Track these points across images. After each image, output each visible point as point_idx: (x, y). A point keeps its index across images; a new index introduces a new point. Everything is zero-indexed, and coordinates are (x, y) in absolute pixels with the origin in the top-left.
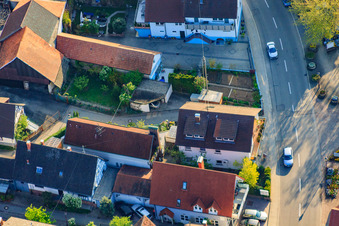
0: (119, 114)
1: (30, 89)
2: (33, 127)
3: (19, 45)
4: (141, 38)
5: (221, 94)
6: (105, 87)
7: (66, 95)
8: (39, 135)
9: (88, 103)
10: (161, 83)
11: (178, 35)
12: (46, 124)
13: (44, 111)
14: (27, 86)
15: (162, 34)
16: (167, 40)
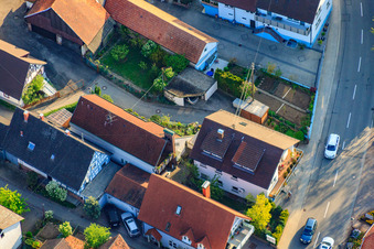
0: (149, 100)
1: (63, 45)
2: (49, 90)
4: (206, 15)
5: (267, 108)
6: (143, 65)
7: (97, 63)
8: (53, 101)
9: (119, 78)
10: (206, 77)
11: (248, 23)
12: (65, 91)
13: (70, 74)
14: (59, 40)
15: (231, 18)
16: (234, 25)
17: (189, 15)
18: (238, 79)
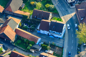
0: (26, 52)
1: (6, 41)
2: (4, 51)
3: (5, 29)
4: (38, 33)
5: (53, 52)
6: (25, 44)
7: (14, 44)
8: (5, 53)
9: (19, 47)
10: (39, 46)
11: (47, 34)
12: (7, 51)
13: (8, 47)
14: (5, 40)
15: (43, 33)
16: (44, 35)
17: (34, 33)
18: (46, 46)
